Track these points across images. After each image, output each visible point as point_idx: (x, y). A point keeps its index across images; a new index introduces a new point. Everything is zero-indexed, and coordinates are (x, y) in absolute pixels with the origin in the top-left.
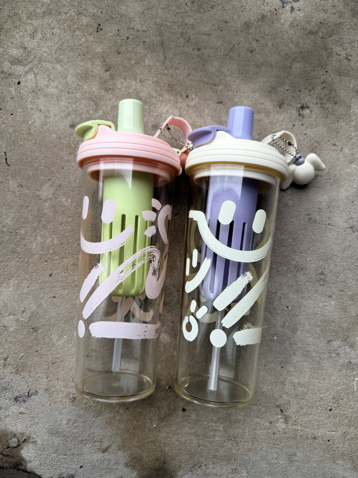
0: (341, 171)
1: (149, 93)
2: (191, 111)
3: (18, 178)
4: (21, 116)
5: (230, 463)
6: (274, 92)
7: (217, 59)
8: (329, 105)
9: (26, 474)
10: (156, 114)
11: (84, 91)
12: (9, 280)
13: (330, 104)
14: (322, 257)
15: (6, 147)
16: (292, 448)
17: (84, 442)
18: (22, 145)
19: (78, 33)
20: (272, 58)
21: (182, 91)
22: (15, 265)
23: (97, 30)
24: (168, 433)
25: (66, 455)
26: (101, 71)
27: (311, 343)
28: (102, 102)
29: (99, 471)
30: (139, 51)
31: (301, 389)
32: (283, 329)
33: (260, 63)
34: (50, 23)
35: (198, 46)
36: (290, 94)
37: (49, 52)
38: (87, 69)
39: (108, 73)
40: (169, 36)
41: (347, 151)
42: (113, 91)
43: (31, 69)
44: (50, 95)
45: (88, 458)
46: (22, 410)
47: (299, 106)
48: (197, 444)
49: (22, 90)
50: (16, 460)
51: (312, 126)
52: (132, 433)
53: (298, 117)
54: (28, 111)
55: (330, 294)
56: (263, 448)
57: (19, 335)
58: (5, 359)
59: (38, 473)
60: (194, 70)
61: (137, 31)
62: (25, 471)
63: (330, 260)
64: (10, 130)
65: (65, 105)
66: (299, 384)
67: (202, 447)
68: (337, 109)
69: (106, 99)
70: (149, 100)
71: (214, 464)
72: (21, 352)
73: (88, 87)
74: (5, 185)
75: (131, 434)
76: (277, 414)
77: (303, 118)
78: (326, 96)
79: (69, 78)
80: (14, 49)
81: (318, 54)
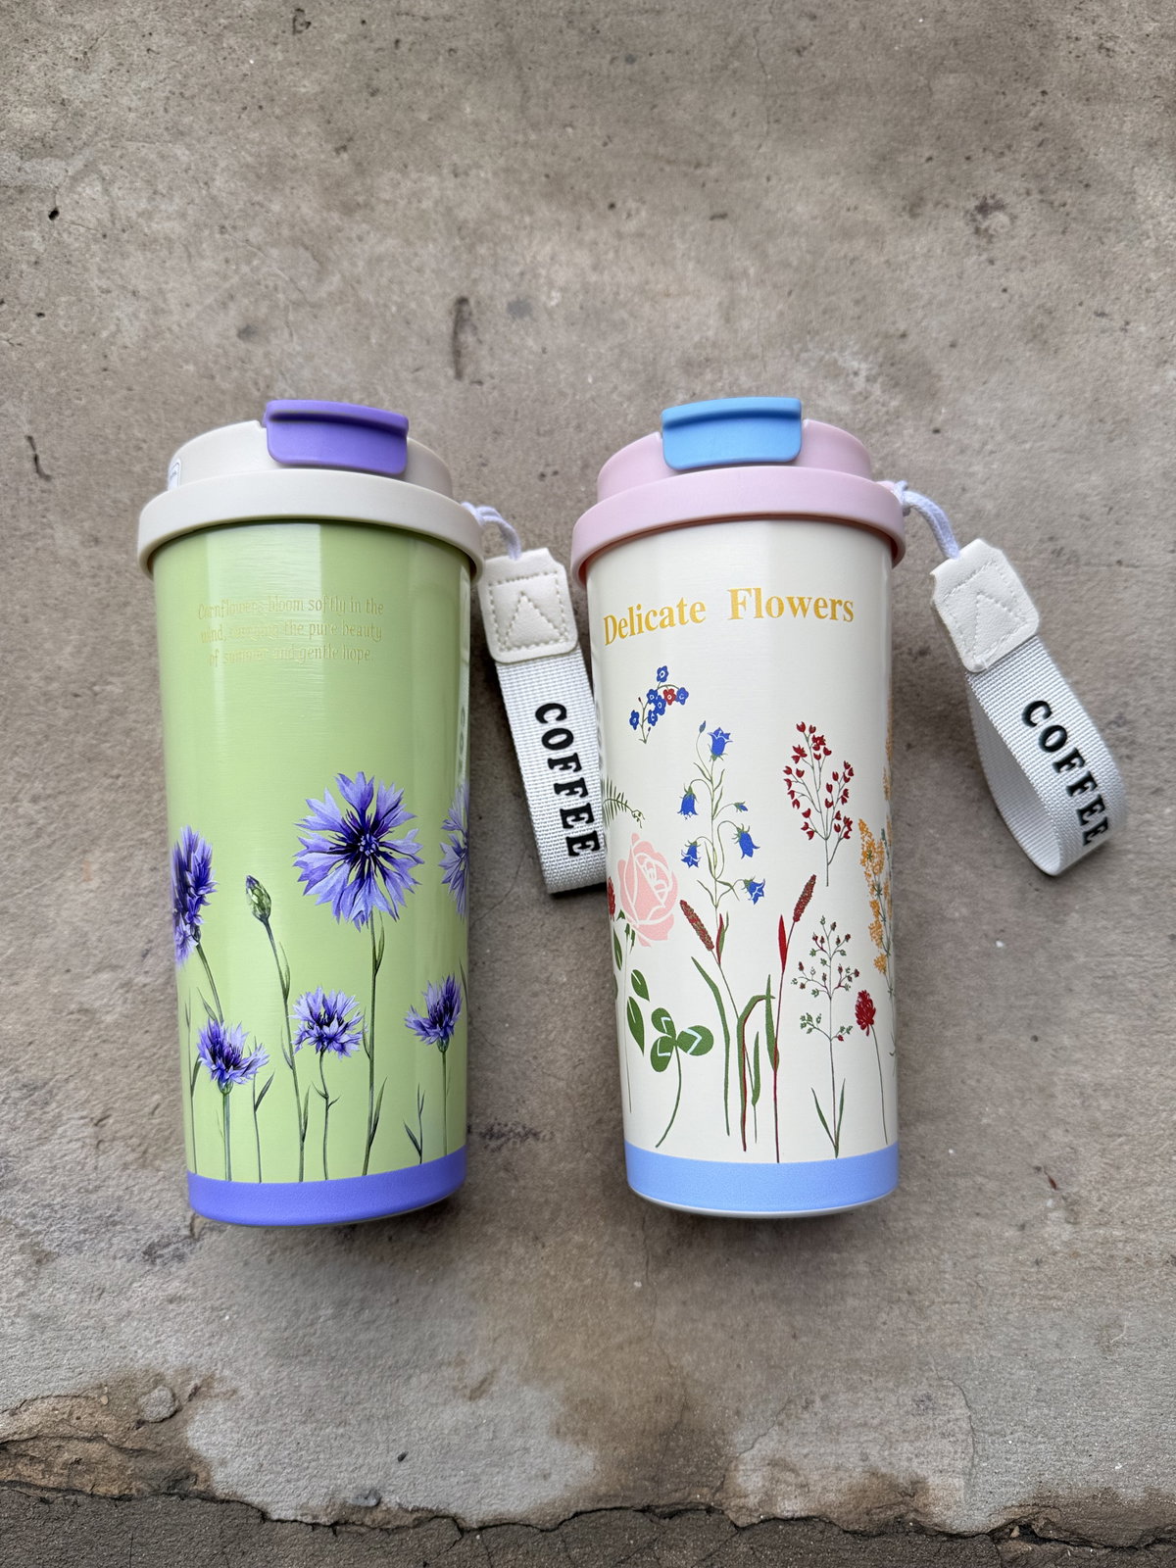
0: (1135, 393)
1: (488, 209)
2: (630, 251)
3: (83, 515)
4: (70, 318)
5: (906, 1381)
6: (888, 170)
7: (692, 82)
8: (1068, 193)
9: (212, 1507)
10: (518, 270)
11: (273, 220)
12: (85, 852)
13: (1070, 189)
14: (1112, 670)
15: (30, 422)
16: (1103, 1302)
17: (401, 1371)
18: (85, 409)
19: (232, 42)
20: (868, 66)
21: (593, 191)
22: (102, 801)
23: (294, 27)
24: (684, 1303)
25: (345, 1423)
26: (323, 152)
27: (1117, 949)
28: (336, 248)
29: (464, 1462)
30: (438, 78)
31: (1105, 1104)
32: (1020, 914)
33: (830, 84)
34: (138, 20)
35: (627, 48)
36: (938, 171)
37: (142, 110)
38: (273, 149)
39: (345, 156)
40: (530, 27)
41: (1143, 329)
42: (368, 211)
43: (89, 167)
44: (162, 241)
45: (422, 1424)
46: (174, 1287)
47: (973, 204)
48: (787, 1329)
49: (65, 235)
50: (171, 1462)
51: (1023, 263)
52: (561, 1320)
53: (974, 240)
54: (94, 297)
55: (1156, 783)
56: (1010, 1317)
57: (138, 1036)
58: (99, 1123)
59: (255, 1500)
60: (622, 124)
61: (426, 19)
62: (209, 1497)
63: (1142, 675)
64: (40, 365)
65: (215, 267)
66: (1098, 1086)
67: (804, 1339)
68: (1093, 202)
69: (350, 239)
70: (488, 227)
71: (852, 1388)
72: (150, 1091)
73: (286, 207)
74: (39, 544)
75: (560, 1324)
76: (1040, 1195)
77: (990, 242)
78: (1053, 165)
79: (219, 182)
80: (26, 110)
81: (1010, 43)
